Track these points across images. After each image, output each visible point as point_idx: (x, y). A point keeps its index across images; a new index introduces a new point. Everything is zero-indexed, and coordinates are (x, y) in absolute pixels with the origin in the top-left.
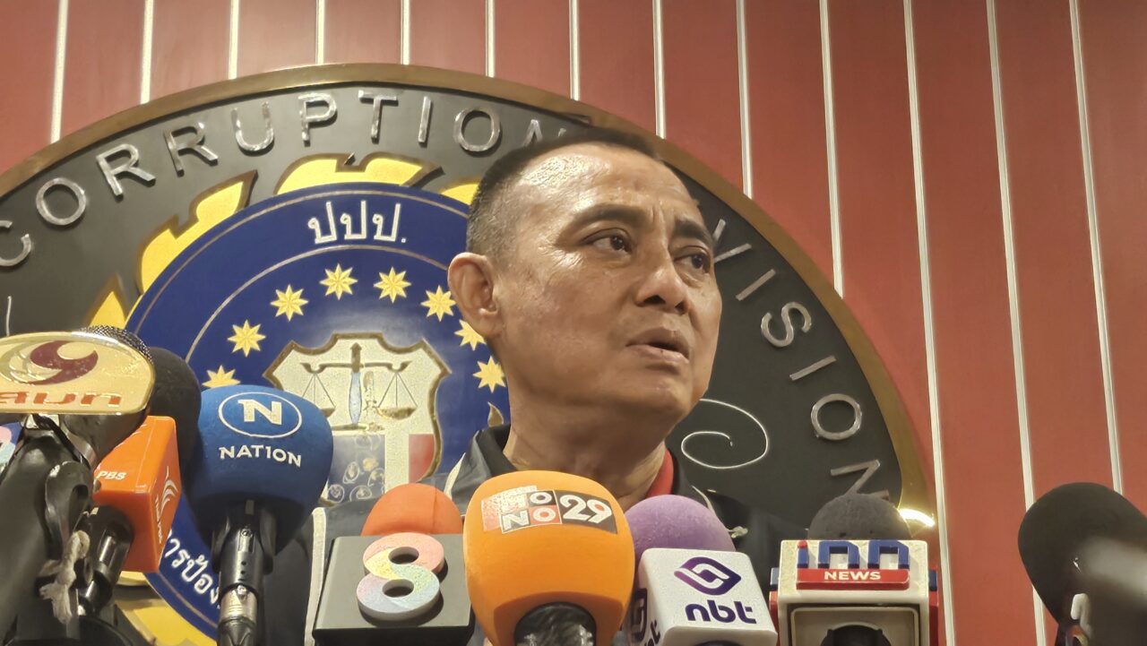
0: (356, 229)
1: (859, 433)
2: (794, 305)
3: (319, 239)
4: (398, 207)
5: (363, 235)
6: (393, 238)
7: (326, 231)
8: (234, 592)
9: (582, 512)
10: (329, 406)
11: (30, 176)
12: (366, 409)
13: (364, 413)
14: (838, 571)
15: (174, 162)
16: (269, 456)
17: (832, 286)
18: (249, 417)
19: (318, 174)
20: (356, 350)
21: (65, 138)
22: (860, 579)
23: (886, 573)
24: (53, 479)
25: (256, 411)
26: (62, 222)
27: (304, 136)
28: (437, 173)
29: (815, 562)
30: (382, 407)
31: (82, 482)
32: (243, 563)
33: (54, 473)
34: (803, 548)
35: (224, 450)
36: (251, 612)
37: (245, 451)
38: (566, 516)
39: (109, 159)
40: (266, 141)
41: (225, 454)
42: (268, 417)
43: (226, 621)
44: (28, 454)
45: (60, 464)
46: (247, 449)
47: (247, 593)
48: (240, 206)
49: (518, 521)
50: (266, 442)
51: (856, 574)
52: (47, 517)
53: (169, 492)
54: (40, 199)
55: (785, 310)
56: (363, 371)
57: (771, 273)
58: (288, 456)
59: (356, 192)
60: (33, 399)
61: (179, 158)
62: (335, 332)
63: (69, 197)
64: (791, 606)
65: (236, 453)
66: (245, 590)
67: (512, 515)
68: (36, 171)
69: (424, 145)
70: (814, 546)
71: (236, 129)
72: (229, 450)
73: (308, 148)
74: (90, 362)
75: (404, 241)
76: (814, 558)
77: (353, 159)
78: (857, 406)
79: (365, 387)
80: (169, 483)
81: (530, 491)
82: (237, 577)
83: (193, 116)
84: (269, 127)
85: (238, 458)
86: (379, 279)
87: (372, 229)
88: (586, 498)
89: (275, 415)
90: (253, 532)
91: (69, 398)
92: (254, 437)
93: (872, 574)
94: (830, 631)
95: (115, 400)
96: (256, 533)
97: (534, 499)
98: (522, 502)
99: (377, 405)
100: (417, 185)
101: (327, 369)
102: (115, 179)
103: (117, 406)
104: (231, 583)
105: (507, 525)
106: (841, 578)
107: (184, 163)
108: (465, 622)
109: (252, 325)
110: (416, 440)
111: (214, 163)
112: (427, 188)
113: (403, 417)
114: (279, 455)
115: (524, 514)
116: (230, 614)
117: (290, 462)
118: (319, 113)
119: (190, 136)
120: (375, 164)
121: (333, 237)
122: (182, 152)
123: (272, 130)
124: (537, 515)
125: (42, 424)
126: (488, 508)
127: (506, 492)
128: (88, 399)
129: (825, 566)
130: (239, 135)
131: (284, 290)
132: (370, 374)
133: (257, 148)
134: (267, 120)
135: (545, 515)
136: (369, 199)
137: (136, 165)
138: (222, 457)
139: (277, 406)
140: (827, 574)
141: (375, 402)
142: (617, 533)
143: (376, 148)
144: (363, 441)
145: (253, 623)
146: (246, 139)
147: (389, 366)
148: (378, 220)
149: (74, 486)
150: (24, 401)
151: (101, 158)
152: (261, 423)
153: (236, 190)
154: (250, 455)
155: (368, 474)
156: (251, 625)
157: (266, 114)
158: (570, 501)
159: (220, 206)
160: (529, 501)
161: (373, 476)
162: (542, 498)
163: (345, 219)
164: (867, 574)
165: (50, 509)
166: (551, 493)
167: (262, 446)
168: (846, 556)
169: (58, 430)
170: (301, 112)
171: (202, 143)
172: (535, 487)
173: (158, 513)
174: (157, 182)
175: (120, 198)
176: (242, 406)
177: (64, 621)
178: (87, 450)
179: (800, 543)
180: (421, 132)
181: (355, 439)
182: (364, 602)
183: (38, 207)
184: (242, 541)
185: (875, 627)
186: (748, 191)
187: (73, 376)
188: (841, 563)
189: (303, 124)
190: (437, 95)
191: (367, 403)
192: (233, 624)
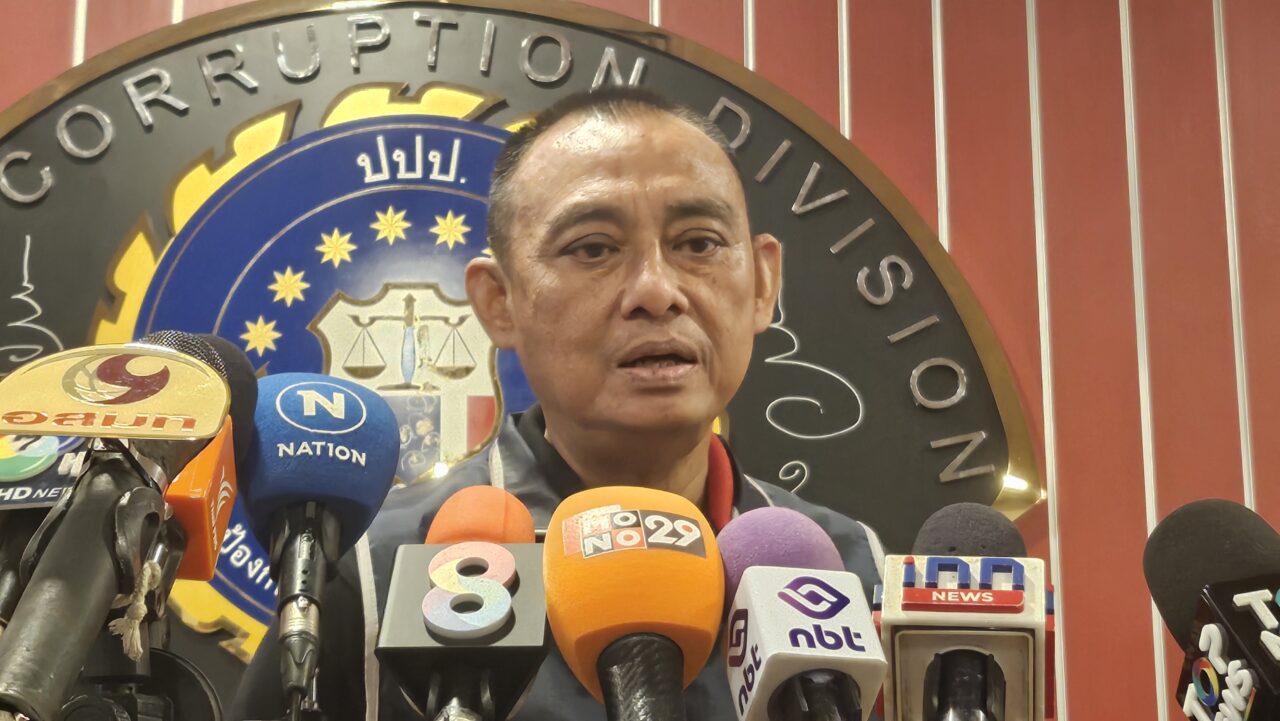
0: (411, 167)
1: (964, 401)
2: (894, 259)
3: (370, 178)
4: (457, 143)
5: (418, 174)
6: (451, 177)
7: (377, 169)
8: (294, 604)
9: (668, 535)
10: (381, 364)
11: (50, 102)
12: (420, 366)
13: (417, 371)
14: (947, 591)
15: (210, 89)
16: (331, 454)
17: (936, 238)
18: (309, 410)
19: (368, 105)
20: (410, 301)
21: (88, 61)
22: (971, 600)
23: (999, 595)
24: (123, 507)
25: (317, 405)
26: (86, 154)
27: (353, 62)
28: (502, 105)
29: (922, 581)
30: (439, 365)
31: (153, 510)
32: (304, 572)
33: (124, 501)
34: (910, 565)
35: (282, 447)
36: (312, 625)
37: (305, 448)
38: (651, 540)
39: (139, 84)
40: (311, 67)
41: (284, 451)
42: (330, 410)
43: (286, 637)
44: (96, 480)
45: (131, 490)
46: (307, 446)
47: (309, 605)
48: (282, 139)
49: (599, 544)
50: (328, 438)
51: (966, 595)
52: (117, 550)
53: (225, 494)
54: (61, 129)
55: (884, 263)
56: (417, 325)
57: (870, 222)
58: (351, 454)
59: (411, 126)
60: (101, 421)
61: (216, 84)
62: (386, 280)
63: (93, 125)
64: (895, 628)
65: (296, 450)
66: (306, 602)
67: (594, 538)
68: (57, 96)
69: (486, 74)
70: (921, 562)
71: (278, 52)
72: (288, 447)
73: (357, 76)
74: (161, 379)
75: (463, 181)
76: (922, 576)
77: (407, 89)
78: (961, 371)
79: (420, 342)
80: (225, 484)
81: (613, 511)
82: (298, 587)
83: (230, 38)
84: (314, 53)
85: (299, 456)
86: (435, 223)
87: (428, 167)
88: (673, 518)
89: (337, 408)
90: (314, 537)
91: (140, 421)
92: (316, 433)
93: (984, 595)
94: (937, 655)
95: (189, 423)
96: (317, 536)
97: (617, 521)
98: (605, 524)
99: (433, 362)
100: (479, 119)
101: (377, 322)
102: (144, 107)
103: (191, 430)
104: (292, 594)
105: (589, 550)
106: (950, 599)
107: (221, 90)
108: (539, 642)
109: (295, 271)
110: (475, 402)
111: (253, 91)
112: (490, 122)
113: (461, 376)
114: (343, 453)
115: (607, 537)
116: (290, 628)
117: (354, 460)
118: (370, 36)
119: (227, 60)
120: (431, 95)
121: (385, 175)
122: (219, 78)
123: (318, 54)
124: (620, 539)
125: (111, 446)
126: (569, 529)
127: (588, 512)
128: (160, 423)
129: (932, 585)
130: (281, 60)
131: (330, 233)
132: (425, 328)
133: (301, 75)
134: (312, 44)
135: (629, 538)
136: (425, 133)
137: (167, 92)
138: (281, 454)
139: (339, 398)
140: (935, 595)
141: (430, 360)
142: (705, 557)
143: (433, 77)
144: (416, 403)
145: (315, 638)
146: (289, 63)
147: (446, 320)
148: (435, 157)
149: (145, 515)
150: (92, 424)
151: (129, 83)
152: (323, 418)
153: (278, 122)
154: (311, 453)
155: (421, 439)
156: (313, 640)
157: (312, 37)
158: (657, 523)
159: (259, 140)
160: (612, 522)
161: (427, 441)
162: (627, 519)
163: (399, 156)
164: (978, 595)
165: (121, 542)
166: (635, 513)
167: (324, 443)
168: (956, 574)
169: (126, 452)
170: (350, 36)
171: (240, 67)
172: (619, 506)
173: (213, 518)
174: (191, 113)
175: (149, 128)
176: (301, 398)
177: (135, 658)
178: (157, 473)
179: (906, 559)
180: (483, 60)
181: (408, 400)
182: (431, 619)
183: (59, 136)
184: (302, 547)
185: (987, 652)
186: (846, 131)
187: (144, 396)
188: (951, 581)
189: (352, 49)
190: (501, 18)
191: (422, 360)
192: (295, 639)
